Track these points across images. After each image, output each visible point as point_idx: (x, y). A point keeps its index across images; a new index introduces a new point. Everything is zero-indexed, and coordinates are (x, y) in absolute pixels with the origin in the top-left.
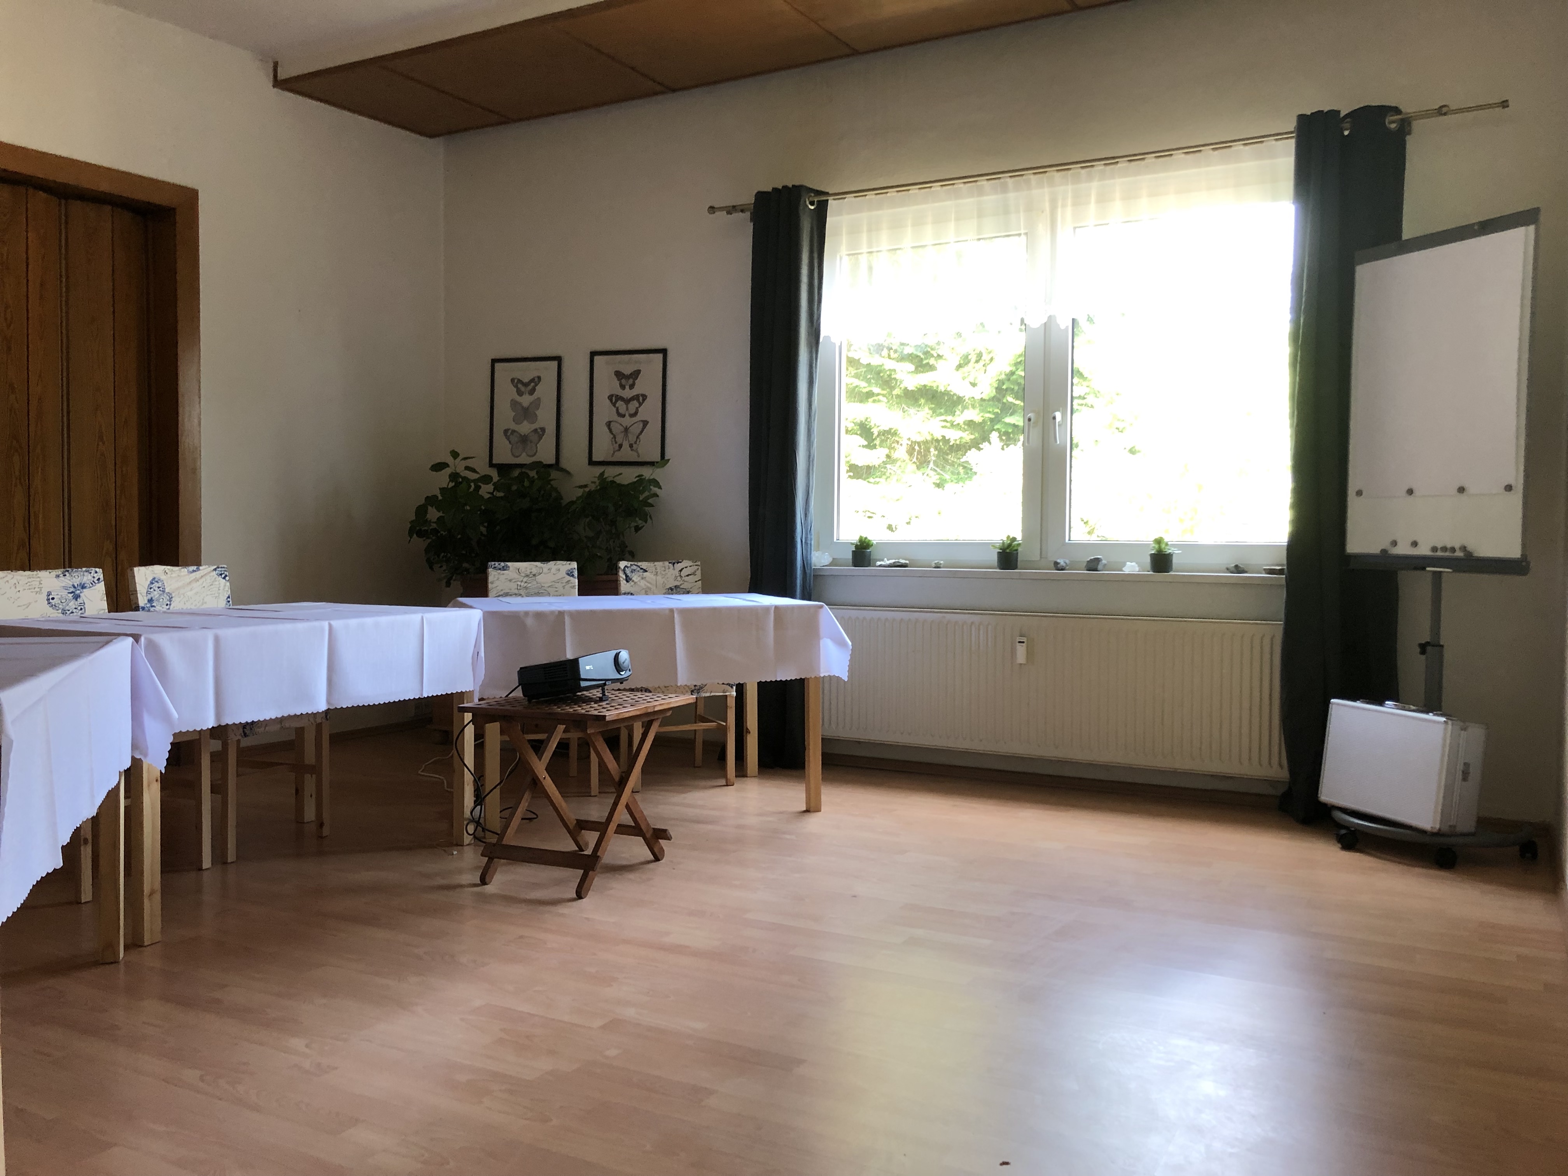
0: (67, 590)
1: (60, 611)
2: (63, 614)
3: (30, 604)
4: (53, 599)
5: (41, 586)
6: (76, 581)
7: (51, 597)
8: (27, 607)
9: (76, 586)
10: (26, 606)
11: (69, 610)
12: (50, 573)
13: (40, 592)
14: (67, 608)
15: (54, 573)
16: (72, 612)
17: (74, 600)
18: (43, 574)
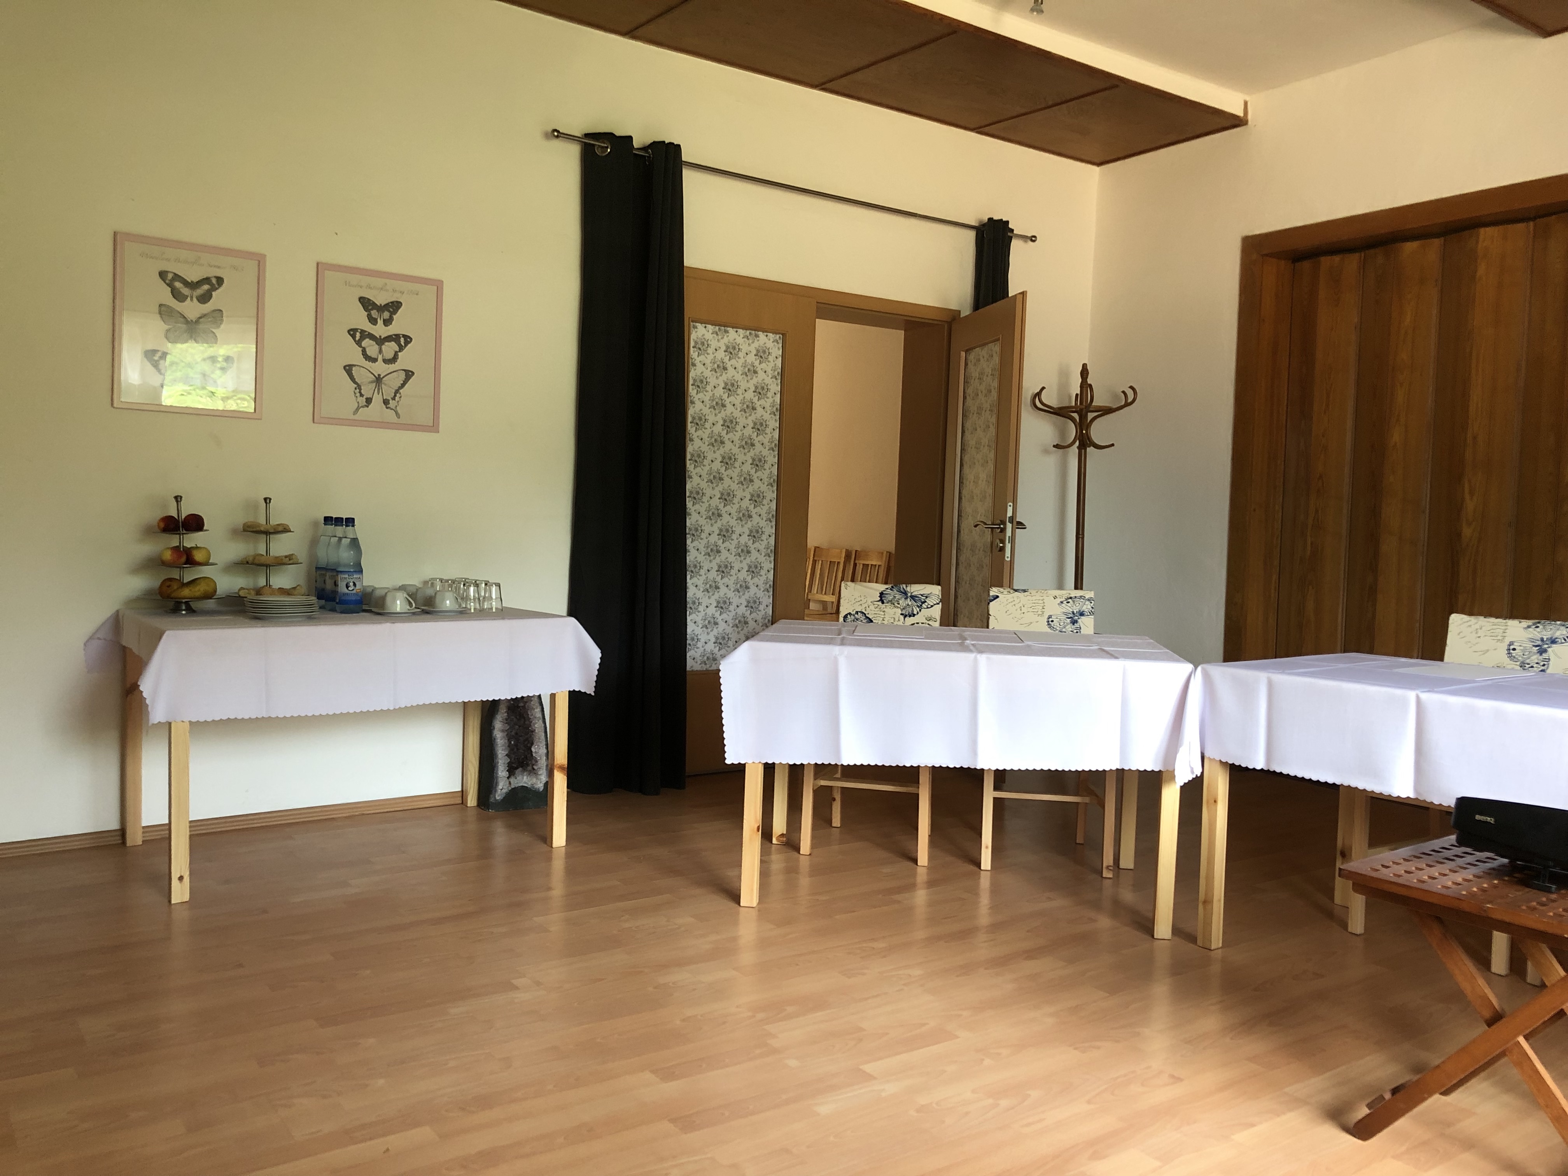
0: (1533, 642)
1: (1518, 663)
2: (1521, 667)
3: (1488, 651)
4: (1514, 649)
5: (1504, 634)
6: (1546, 635)
7: (1512, 647)
8: (1484, 654)
9: (1545, 639)
10: (1482, 653)
11: (1529, 664)
12: (1520, 622)
13: (1501, 641)
14: (1528, 661)
15: (1525, 623)
16: (1532, 667)
17: (1539, 654)
18: (1513, 624)
